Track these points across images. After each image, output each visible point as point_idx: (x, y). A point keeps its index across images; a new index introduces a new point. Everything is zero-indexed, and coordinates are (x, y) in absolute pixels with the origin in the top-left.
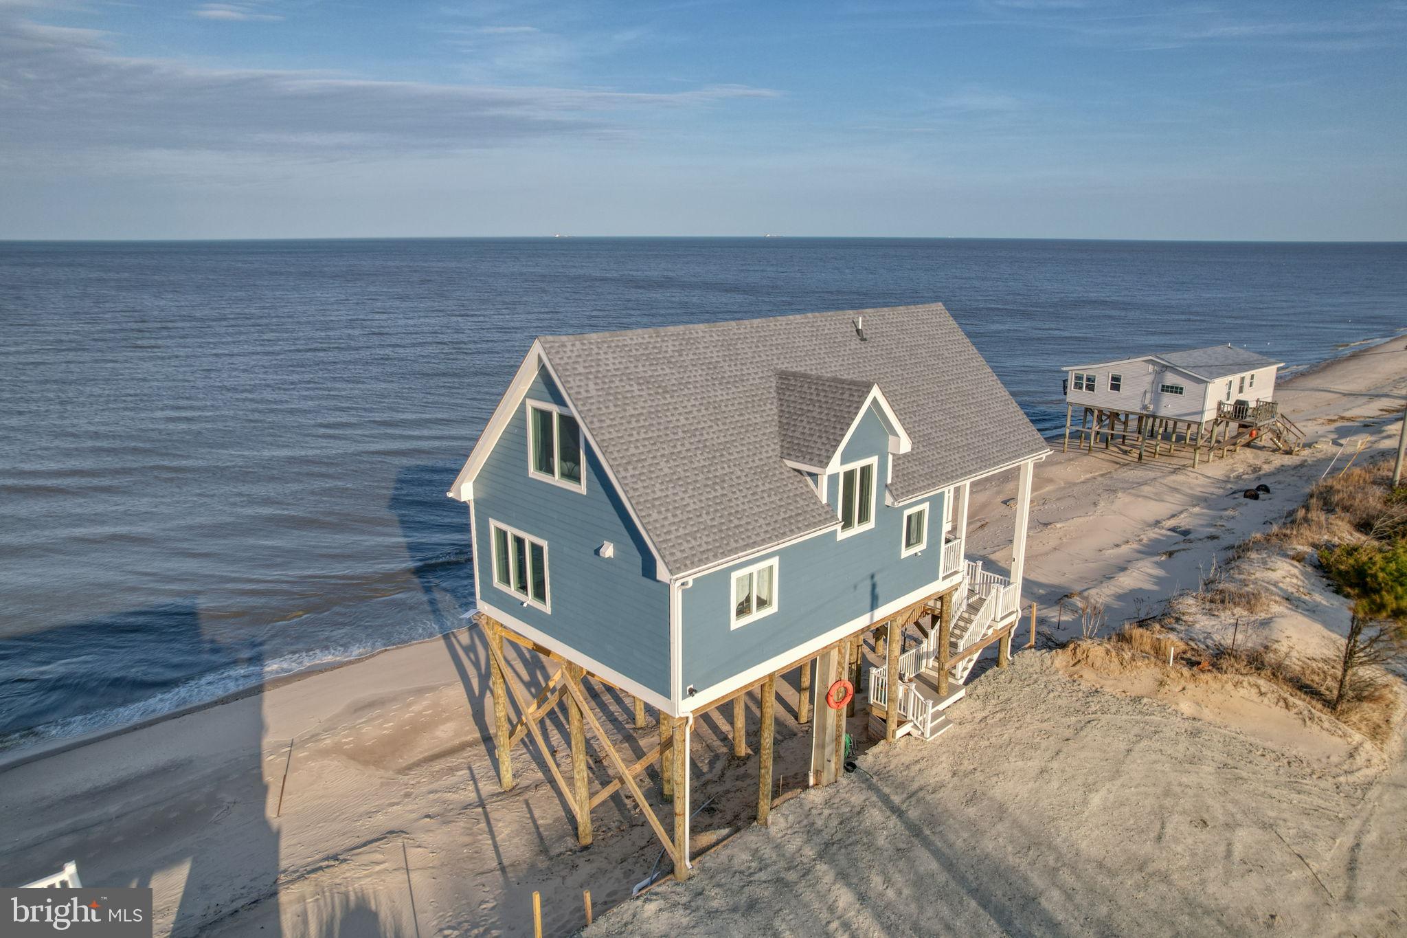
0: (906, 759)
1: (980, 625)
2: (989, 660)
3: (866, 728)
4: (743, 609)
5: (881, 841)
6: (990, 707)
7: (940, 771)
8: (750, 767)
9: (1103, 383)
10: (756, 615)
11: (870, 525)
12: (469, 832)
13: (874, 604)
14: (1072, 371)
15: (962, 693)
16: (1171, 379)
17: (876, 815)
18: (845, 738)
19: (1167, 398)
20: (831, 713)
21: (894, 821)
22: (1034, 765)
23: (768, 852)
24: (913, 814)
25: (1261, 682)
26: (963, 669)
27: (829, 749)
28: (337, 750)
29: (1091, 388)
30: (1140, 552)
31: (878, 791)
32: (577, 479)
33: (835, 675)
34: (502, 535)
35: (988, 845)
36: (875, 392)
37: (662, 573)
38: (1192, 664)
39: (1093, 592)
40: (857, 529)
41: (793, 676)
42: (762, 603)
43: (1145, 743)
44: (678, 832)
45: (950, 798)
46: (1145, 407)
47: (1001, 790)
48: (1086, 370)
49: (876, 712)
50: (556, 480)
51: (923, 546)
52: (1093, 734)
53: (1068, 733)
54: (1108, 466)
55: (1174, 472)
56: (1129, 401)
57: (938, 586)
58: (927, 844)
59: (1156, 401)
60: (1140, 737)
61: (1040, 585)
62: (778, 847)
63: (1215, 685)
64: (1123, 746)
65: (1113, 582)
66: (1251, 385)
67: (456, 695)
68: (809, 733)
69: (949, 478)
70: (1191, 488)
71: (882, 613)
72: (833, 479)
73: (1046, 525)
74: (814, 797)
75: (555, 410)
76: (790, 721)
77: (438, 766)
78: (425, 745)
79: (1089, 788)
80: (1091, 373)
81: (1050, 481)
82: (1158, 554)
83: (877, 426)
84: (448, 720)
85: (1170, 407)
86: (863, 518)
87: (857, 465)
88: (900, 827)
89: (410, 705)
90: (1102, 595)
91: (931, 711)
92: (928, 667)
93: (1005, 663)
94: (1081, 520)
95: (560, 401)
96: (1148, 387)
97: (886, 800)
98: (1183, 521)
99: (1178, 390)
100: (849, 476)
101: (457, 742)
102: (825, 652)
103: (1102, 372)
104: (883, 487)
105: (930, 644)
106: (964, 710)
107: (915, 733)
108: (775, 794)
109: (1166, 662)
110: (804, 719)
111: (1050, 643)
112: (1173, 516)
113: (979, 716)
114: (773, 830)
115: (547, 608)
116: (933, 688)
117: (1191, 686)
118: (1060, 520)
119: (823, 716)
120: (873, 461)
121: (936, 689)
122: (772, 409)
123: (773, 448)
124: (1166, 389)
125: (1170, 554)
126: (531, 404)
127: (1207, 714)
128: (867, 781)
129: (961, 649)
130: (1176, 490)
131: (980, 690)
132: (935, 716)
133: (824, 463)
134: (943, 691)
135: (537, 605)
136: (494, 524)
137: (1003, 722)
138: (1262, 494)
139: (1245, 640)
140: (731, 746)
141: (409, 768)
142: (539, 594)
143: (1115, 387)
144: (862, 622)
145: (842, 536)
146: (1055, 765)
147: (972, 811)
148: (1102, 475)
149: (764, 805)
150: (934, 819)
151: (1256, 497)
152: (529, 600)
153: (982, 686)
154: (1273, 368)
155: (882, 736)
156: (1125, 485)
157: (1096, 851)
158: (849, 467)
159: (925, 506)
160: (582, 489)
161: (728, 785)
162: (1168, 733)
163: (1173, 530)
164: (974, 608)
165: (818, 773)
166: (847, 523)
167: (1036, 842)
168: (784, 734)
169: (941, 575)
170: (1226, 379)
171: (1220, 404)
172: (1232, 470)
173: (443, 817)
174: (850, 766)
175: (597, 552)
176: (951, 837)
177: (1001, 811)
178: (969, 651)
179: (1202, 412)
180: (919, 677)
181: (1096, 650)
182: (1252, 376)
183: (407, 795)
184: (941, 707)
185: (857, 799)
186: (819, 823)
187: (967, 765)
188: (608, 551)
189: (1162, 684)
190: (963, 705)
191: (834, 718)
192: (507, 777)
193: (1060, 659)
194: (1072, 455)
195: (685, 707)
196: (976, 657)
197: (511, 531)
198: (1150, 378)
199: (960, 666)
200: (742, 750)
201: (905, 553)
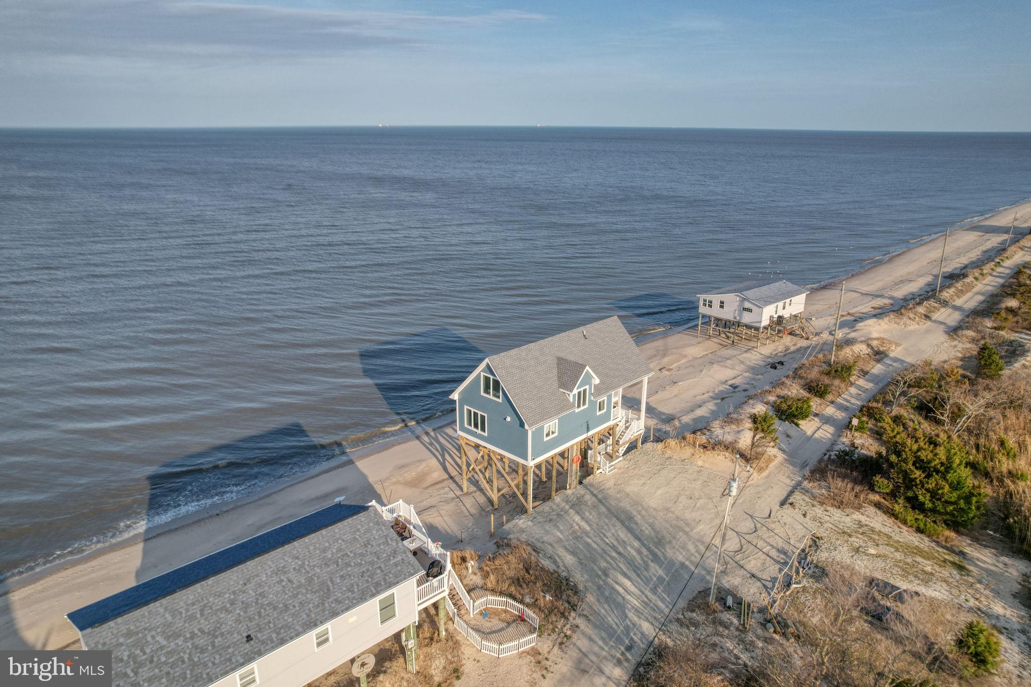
0: (599, 481)
1: (628, 434)
2: (632, 447)
3: (587, 471)
4: (548, 435)
5: (589, 504)
6: (631, 463)
7: (611, 484)
8: (548, 485)
9: (716, 304)
10: (551, 436)
11: (586, 406)
12: (457, 505)
13: (588, 430)
14: (702, 297)
15: (621, 458)
16: (747, 305)
17: (588, 497)
18: (579, 474)
19: (745, 313)
20: (574, 465)
21: (594, 498)
22: (641, 482)
23: (554, 507)
24: (600, 496)
25: (727, 454)
26: (622, 450)
27: (573, 477)
28: (398, 482)
29: (710, 306)
30: (712, 397)
31: (589, 490)
32: (499, 397)
33: (576, 454)
34: (470, 412)
35: (622, 505)
36: (587, 368)
37: (526, 427)
38: (705, 447)
39: (683, 417)
40: (582, 408)
41: (562, 455)
42: (553, 433)
43: (681, 474)
44: (529, 500)
45: (612, 492)
46: (735, 318)
47: (628, 489)
48: (708, 297)
49: (590, 466)
50: (491, 397)
51: (605, 410)
52: (664, 472)
53: (656, 472)
54: (716, 347)
55: (746, 352)
56: (727, 314)
57: (610, 423)
58: (603, 504)
59: (740, 315)
60: (680, 473)
61: (663, 414)
62: (558, 506)
63: (711, 455)
64: (673, 476)
65: (693, 413)
66: (790, 304)
67: (434, 462)
68: (567, 473)
69: (613, 388)
70: (750, 361)
71: (590, 433)
72: (574, 395)
73: (675, 383)
74: (569, 492)
75: (492, 377)
76: (561, 469)
77: (438, 486)
78: (430, 480)
79: (658, 488)
80: (711, 299)
81: (685, 356)
82: (717, 399)
83: (588, 377)
84: (435, 471)
85: (747, 318)
86: (584, 404)
87: (582, 389)
88: (596, 500)
89: (418, 466)
90: (686, 419)
91: (608, 465)
92: (609, 449)
93: (639, 448)
94: (691, 380)
95: (493, 374)
96: (736, 308)
97: (592, 493)
98: (736, 382)
99: (750, 310)
100: (579, 393)
101: (441, 479)
102: (572, 446)
103: (716, 299)
104: (591, 394)
105: (610, 442)
106: (621, 464)
107: (603, 472)
108: (557, 491)
109: (695, 447)
110: (565, 469)
111: (658, 440)
112: (735, 378)
113: (626, 466)
114: (556, 501)
115: (486, 434)
116: (610, 457)
117: (703, 456)
118: (682, 381)
119: (571, 465)
120: (587, 387)
121: (612, 457)
122: (555, 371)
123: (556, 385)
124: (745, 309)
125: (723, 399)
126: (482, 374)
127: (707, 465)
128: (586, 487)
129: (621, 443)
130: (742, 362)
131: (628, 458)
132: (609, 467)
133: (571, 391)
134: (614, 458)
135: (482, 433)
136: (466, 407)
137: (634, 468)
138: (779, 366)
139: (729, 438)
140: (540, 479)
141: (427, 488)
142: (483, 429)
143: (722, 307)
144: (584, 436)
145: (577, 410)
146: (649, 482)
147: (618, 495)
148: (711, 353)
149: (553, 493)
150: (605, 498)
151: (775, 368)
152: (479, 431)
153: (629, 456)
154: (805, 295)
155: (592, 473)
156: (720, 359)
157: (654, 506)
158: (579, 390)
159: (606, 398)
160: (500, 400)
161: (540, 490)
162: (690, 471)
163: (731, 386)
164: (627, 428)
165: (570, 485)
166: (579, 406)
167: (636, 503)
168: (559, 474)
169: (612, 419)
170: (775, 305)
171: (771, 317)
172: (775, 350)
173: (447, 501)
174: (581, 483)
175: (505, 419)
176: (611, 502)
177: (628, 495)
178: (624, 444)
179: (761, 322)
180: (606, 453)
181: (672, 442)
182: (791, 301)
183: (431, 496)
184: (613, 463)
185: (582, 492)
186: (570, 499)
187: (619, 482)
188: (509, 419)
189: (693, 455)
190: (621, 463)
191: (576, 467)
192: (465, 490)
193: (660, 446)
194: (700, 339)
195: (531, 463)
196: (627, 446)
197: (473, 410)
198: (737, 304)
199: (621, 449)
200: (544, 479)
201: (598, 413)
